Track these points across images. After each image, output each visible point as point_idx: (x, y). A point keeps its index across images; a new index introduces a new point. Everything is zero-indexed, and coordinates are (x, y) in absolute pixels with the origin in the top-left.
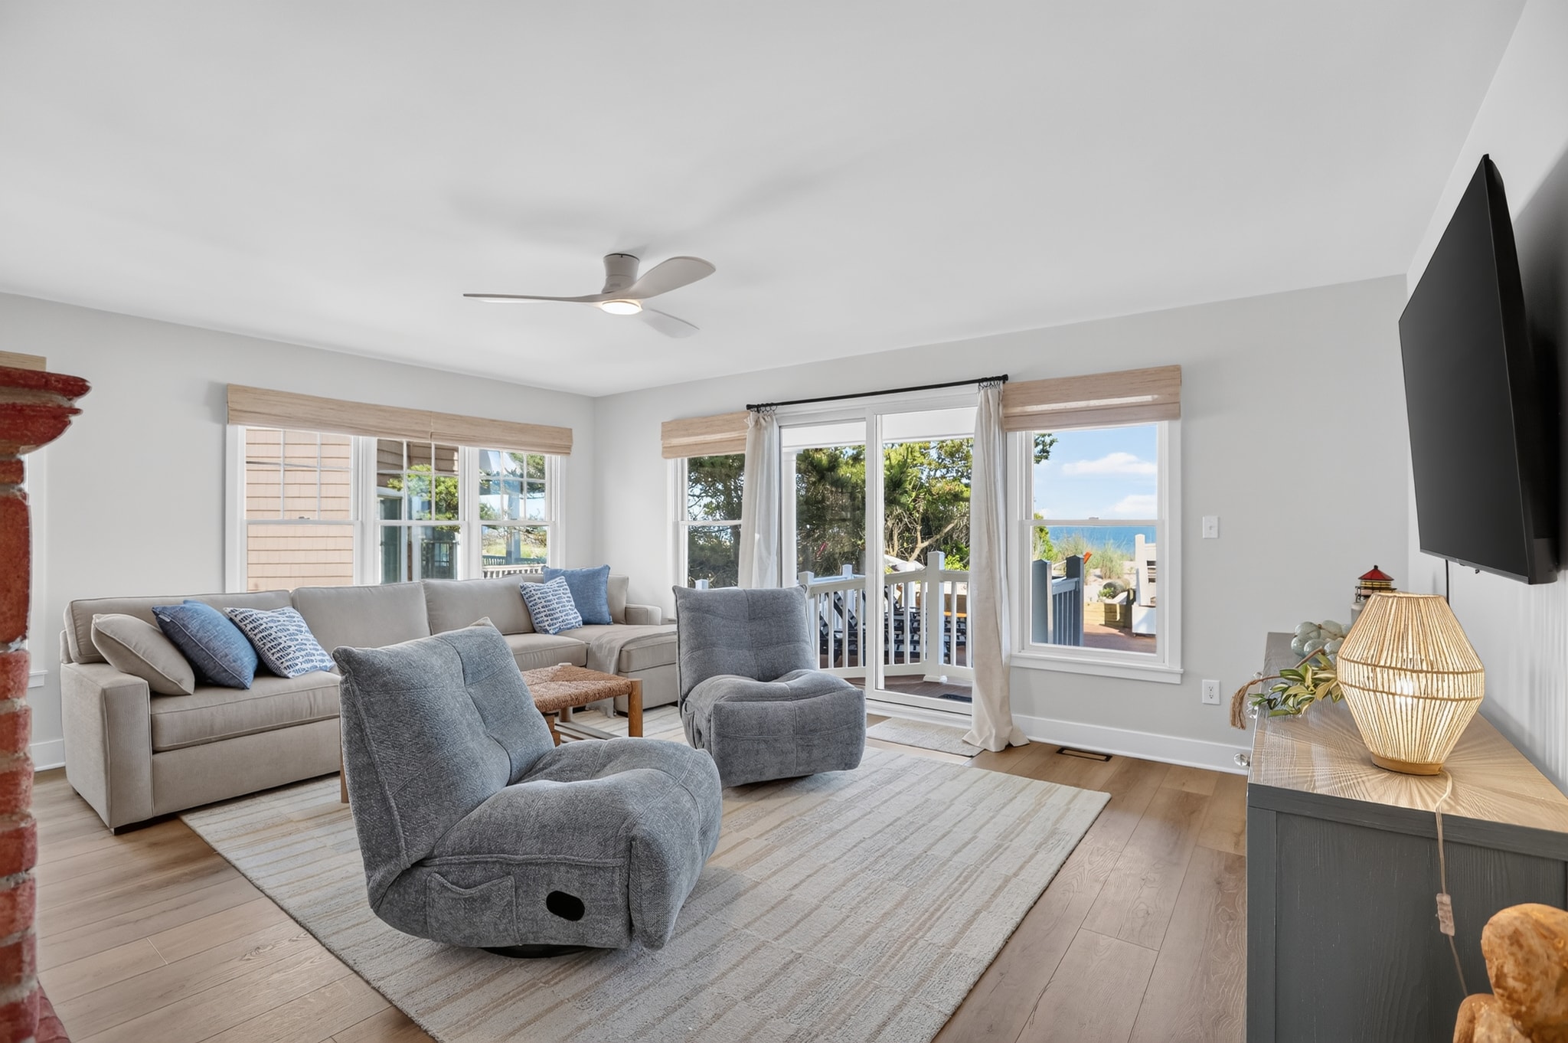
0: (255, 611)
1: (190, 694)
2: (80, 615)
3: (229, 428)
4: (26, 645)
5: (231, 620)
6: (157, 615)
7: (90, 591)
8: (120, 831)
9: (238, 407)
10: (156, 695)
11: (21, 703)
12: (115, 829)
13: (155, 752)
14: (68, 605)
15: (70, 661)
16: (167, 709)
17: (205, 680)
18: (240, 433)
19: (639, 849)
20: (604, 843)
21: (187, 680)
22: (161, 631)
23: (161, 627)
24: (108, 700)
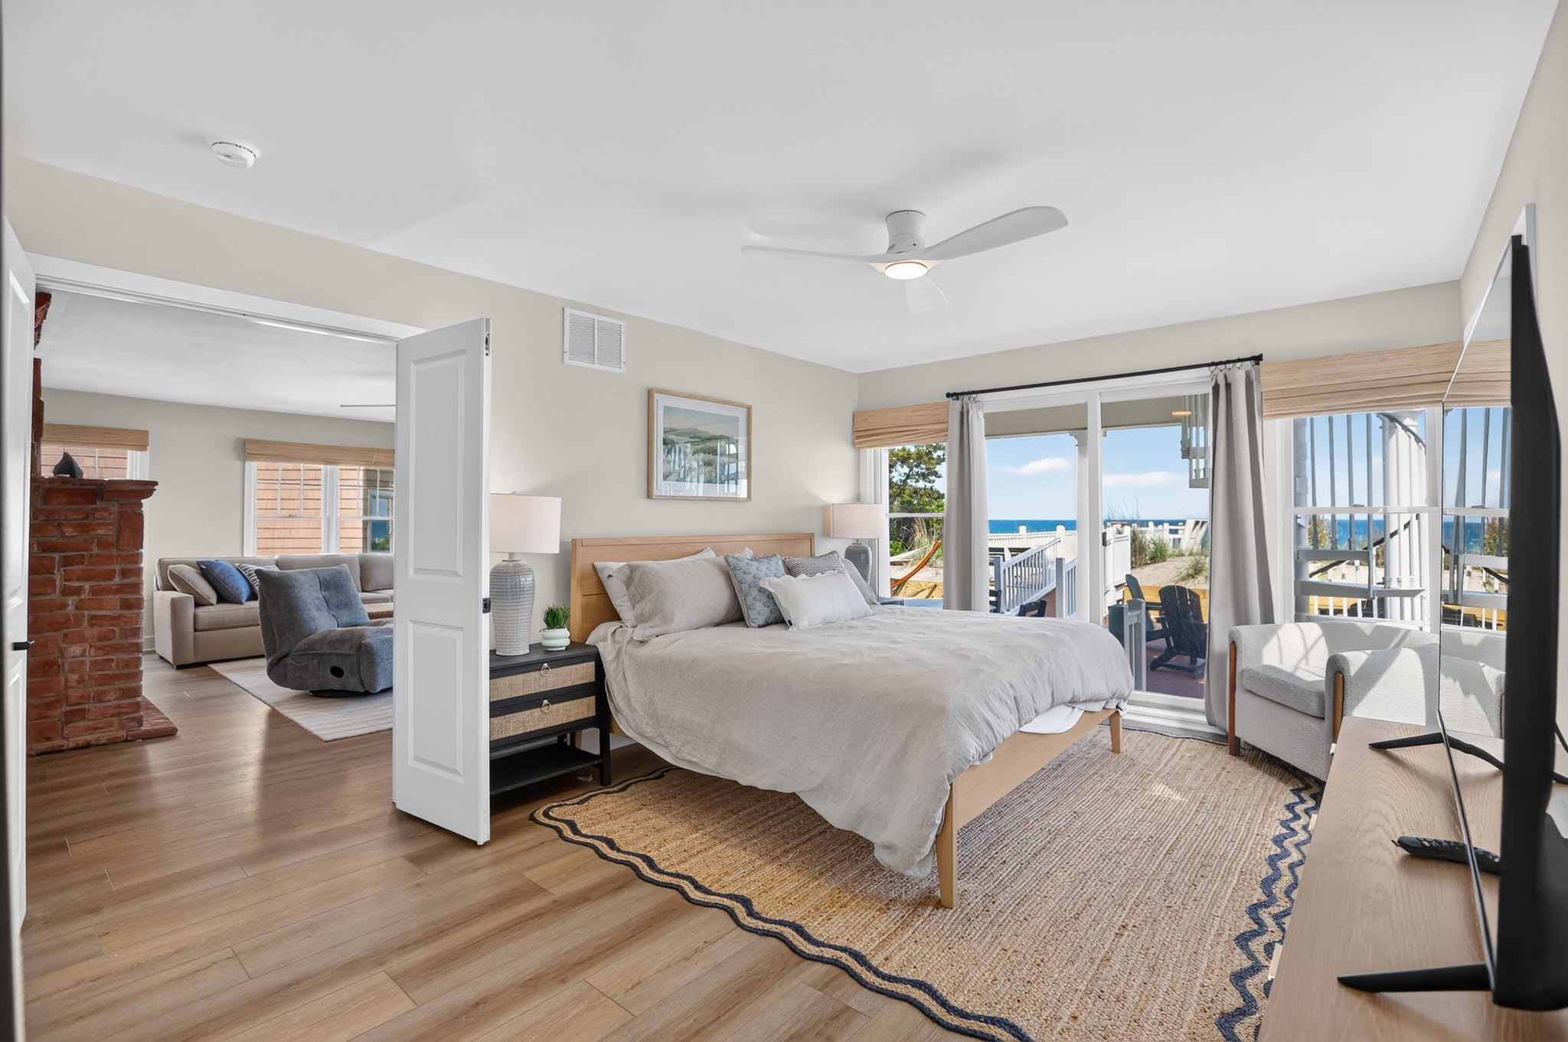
0: (250, 566)
1: (213, 605)
2: (163, 565)
3: (247, 463)
4: (142, 551)
5: (238, 570)
6: (199, 565)
7: (169, 555)
8: (180, 667)
9: (251, 452)
10: (197, 605)
11: (142, 565)
12: (177, 666)
13: (195, 631)
14: (158, 561)
15: (159, 590)
16: (202, 612)
17: (222, 599)
18: (253, 466)
19: (363, 649)
20: (351, 647)
21: (213, 598)
22: (199, 572)
23: (201, 571)
24: (175, 604)
